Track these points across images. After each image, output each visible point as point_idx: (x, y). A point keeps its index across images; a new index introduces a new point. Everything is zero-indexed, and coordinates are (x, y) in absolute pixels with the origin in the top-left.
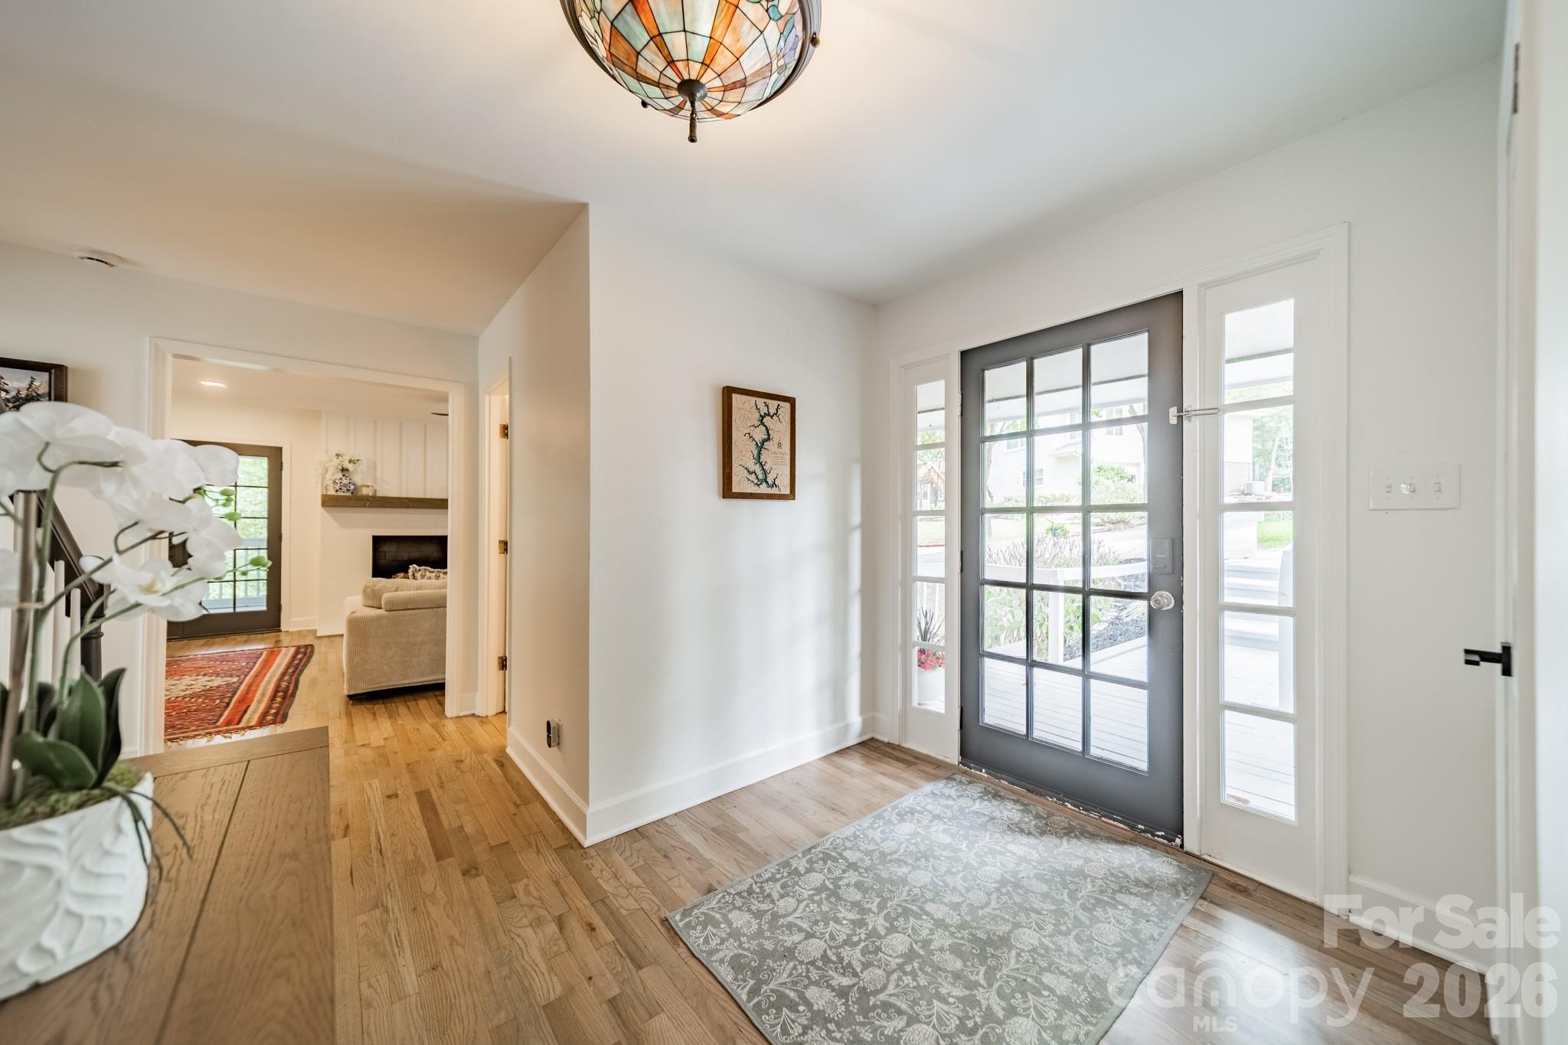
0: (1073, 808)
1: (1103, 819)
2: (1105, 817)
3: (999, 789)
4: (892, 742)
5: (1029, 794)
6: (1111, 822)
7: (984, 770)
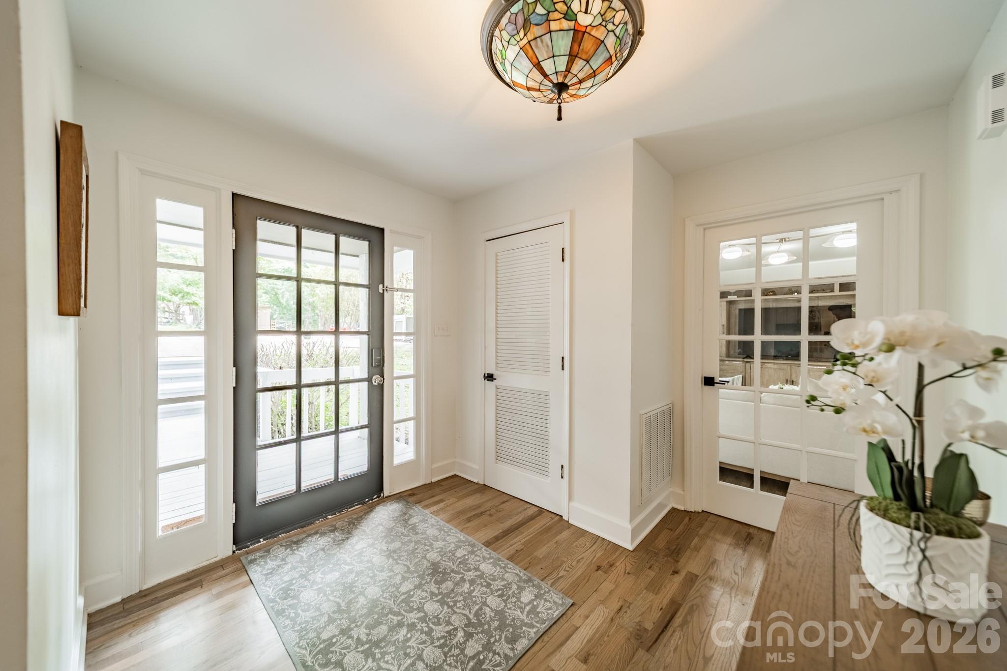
0: (332, 516)
1: (349, 510)
2: (350, 508)
3: (291, 539)
4: (125, 596)
5: (305, 529)
6: (353, 508)
7: (261, 540)
